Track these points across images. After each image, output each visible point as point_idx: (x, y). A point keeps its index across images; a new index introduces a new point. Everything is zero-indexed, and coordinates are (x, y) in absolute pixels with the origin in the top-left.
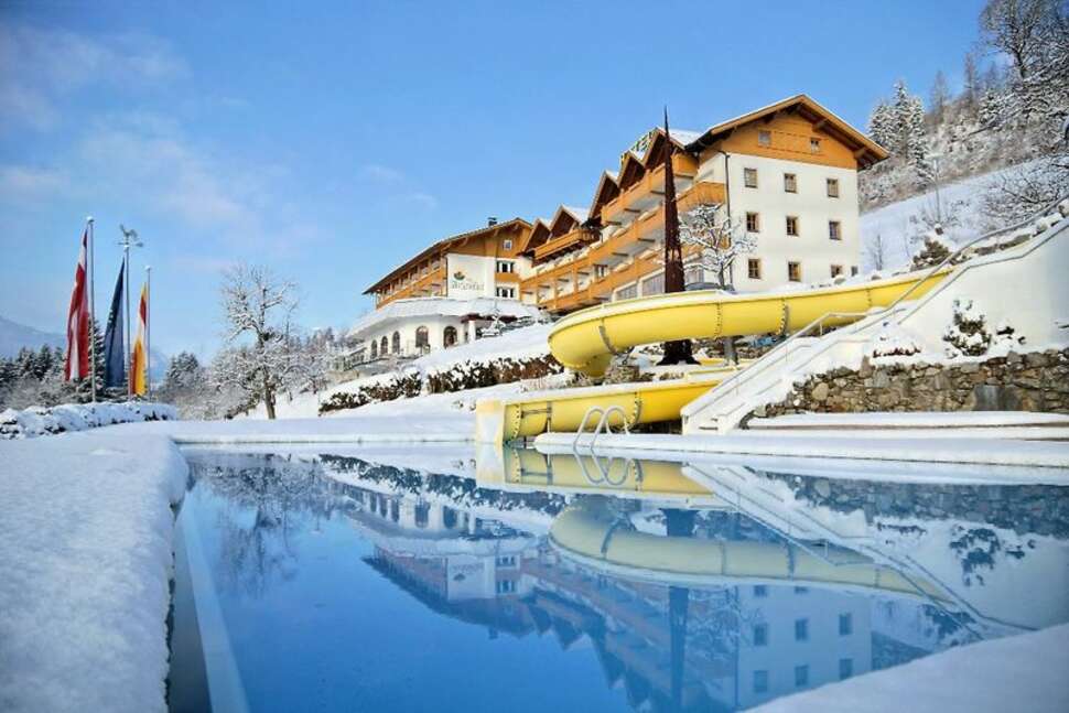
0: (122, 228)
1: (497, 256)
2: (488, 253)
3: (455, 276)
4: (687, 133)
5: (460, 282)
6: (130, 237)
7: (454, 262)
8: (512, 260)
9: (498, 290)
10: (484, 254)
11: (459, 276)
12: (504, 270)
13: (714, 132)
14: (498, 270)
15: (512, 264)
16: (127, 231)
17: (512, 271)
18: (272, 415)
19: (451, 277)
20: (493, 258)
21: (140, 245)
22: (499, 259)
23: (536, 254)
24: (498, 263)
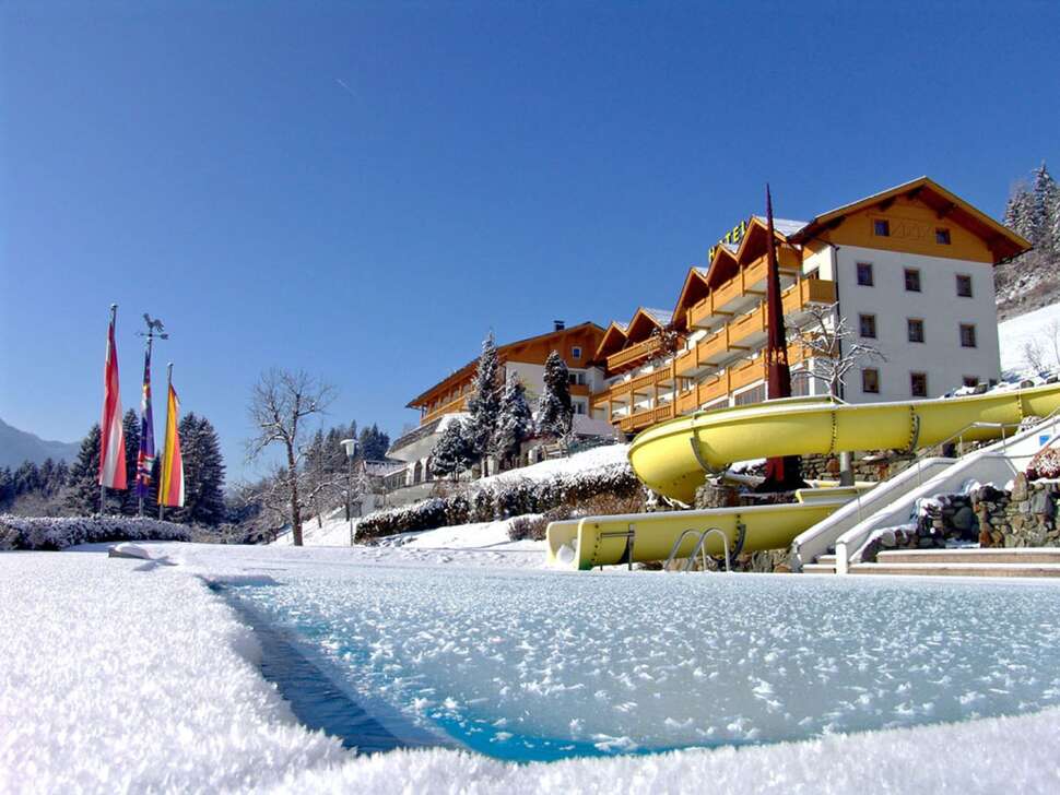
0: (146, 316)
4: (791, 223)
6: (154, 328)
8: (582, 370)
13: (819, 221)
16: (152, 321)
17: (580, 383)
18: (298, 542)
21: (164, 337)
23: (610, 363)
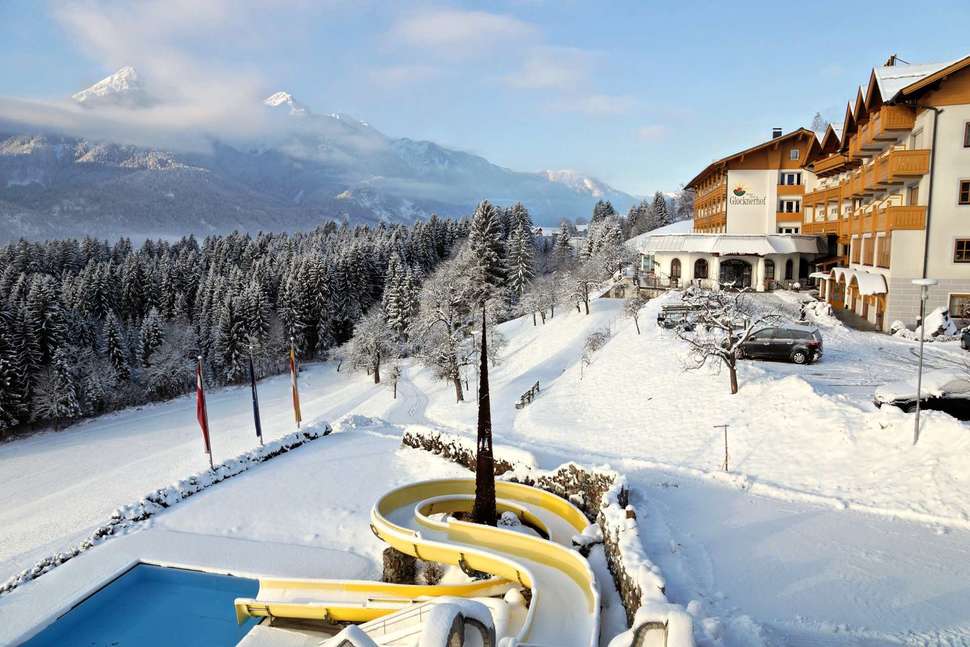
1: (781, 168)
2: (771, 166)
3: (735, 192)
5: (740, 197)
7: (734, 179)
8: (799, 171)
9: (782, 203)
10: (767, 168)
11: (739, 192)
12: (789, 182)
13: (905, 92)
14: (782, 183)
15: (799, 175)
17: (799, 182)
19: (731, 194)
20: (776, 171)
22: (784, 171)
24: (783, 175)
